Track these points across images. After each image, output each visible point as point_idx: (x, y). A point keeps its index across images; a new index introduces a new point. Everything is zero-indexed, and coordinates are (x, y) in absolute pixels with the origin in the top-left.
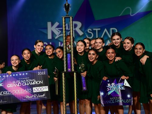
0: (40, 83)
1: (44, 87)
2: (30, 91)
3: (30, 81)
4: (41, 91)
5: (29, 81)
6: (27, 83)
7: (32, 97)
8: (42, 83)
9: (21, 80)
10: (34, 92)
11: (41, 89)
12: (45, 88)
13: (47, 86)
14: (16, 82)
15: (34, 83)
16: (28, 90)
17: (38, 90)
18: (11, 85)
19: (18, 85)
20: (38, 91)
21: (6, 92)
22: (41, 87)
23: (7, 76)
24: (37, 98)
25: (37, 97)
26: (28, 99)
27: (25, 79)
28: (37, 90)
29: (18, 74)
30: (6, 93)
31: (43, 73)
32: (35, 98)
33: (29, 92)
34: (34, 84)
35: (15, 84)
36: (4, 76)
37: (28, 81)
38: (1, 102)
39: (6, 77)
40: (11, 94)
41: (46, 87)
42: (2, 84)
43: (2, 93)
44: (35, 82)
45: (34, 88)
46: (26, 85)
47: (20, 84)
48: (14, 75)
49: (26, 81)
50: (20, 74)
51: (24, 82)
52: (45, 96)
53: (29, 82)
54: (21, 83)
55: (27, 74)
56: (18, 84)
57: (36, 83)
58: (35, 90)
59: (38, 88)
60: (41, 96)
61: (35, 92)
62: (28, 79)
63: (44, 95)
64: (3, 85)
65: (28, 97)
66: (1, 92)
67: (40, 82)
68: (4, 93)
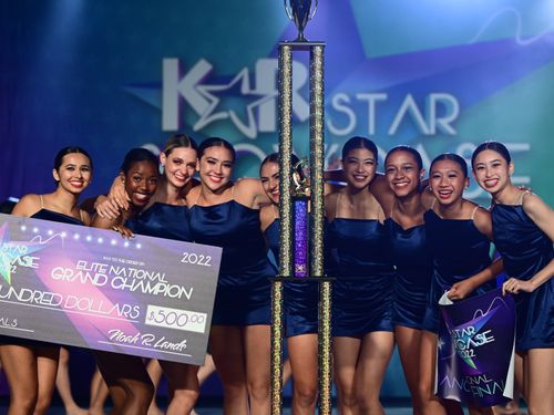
0: (180, 294)
1: (190, 314)
2: (134, 314)
3: (144, 276)
4: (175, 326)
5: (140, 274)
6: (129, 283)
7: (135, 339)
8: (188, 297)
9: (111, 263)
10: (148, 322)
11: (177, 319)
12: (194, 318)
13: (205, 315)
14: (88, 267)
15: (156, 290)
16: (126, 309)
17: (165, 318)
18: (69, 273)
19: (95, 282)
20: (164, 325)
21: (42, 296)
22: (179, 312)
23: (64, 235)
24: (152, 347)
25: (153, 343)
26: (118, 342)
27: (127, 266)
28: (160, 318)
29: (107, 240)
30: (39, 299)
31: (204, 261)
32: (144, 346)
33: (129, 318)
34: (156, 293)
35: (84, 273)
36: (50, 232)
37: (136, 274)
38: (14, 327)
39: (58, 238)
40: (59, 307)
41: (199, 314)
42: (34, 261)
43: (27, 295)
44: (162, 288)
45: (151, 308)
46: (123, 286)
47: (101, 280)
48: (89, 238)
49: (128, 272)
50: (114, 242)
51: (122, 275)
52: (184, 351)
53: (138, 281)
54: (107, 273)
55: (139, 246)
56: (97, 276)
57: (167, 290)
58: (156, 316)
59: (167, 310)
60: (171, 345)
61: (152, 323)
62: (137, 267)
63: (183, 344)
64: (36, 266)
65: (119, 335)
66: (23, 290)
67: (181, 290)
68: (32, 296)
